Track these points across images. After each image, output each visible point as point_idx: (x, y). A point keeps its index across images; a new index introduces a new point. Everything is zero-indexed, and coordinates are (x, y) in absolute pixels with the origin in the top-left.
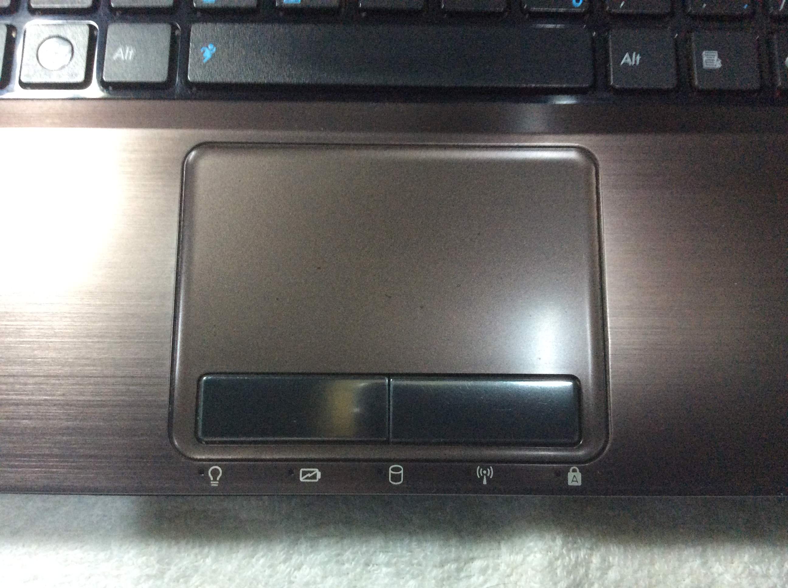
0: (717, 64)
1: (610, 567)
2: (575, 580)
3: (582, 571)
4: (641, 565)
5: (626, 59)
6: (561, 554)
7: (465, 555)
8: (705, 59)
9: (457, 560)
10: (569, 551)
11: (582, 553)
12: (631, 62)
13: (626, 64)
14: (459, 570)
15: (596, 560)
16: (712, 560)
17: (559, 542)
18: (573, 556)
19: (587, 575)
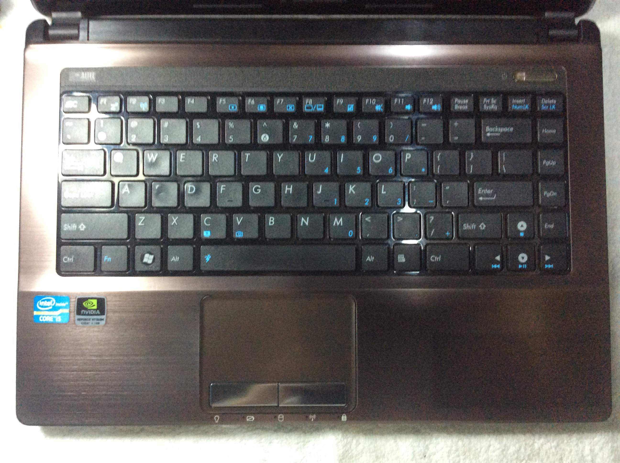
0: (404, 260)
1: (359, 444)
2: (345, 449)
3: (348, 446)
4: (371, 443)
5: (368, 259)
6: (341, 440)
7: (306, 440)
8: (399, 258)
9: (304, 441)
10: (344, 439)
11: (349, 439)
12: (370, 260)
13: (368, 261)
14: (304, 445)
15: (354, 441)
16: (398, 440)
17: (340, 436)
18: (345, 440)
19: (351, 447)
